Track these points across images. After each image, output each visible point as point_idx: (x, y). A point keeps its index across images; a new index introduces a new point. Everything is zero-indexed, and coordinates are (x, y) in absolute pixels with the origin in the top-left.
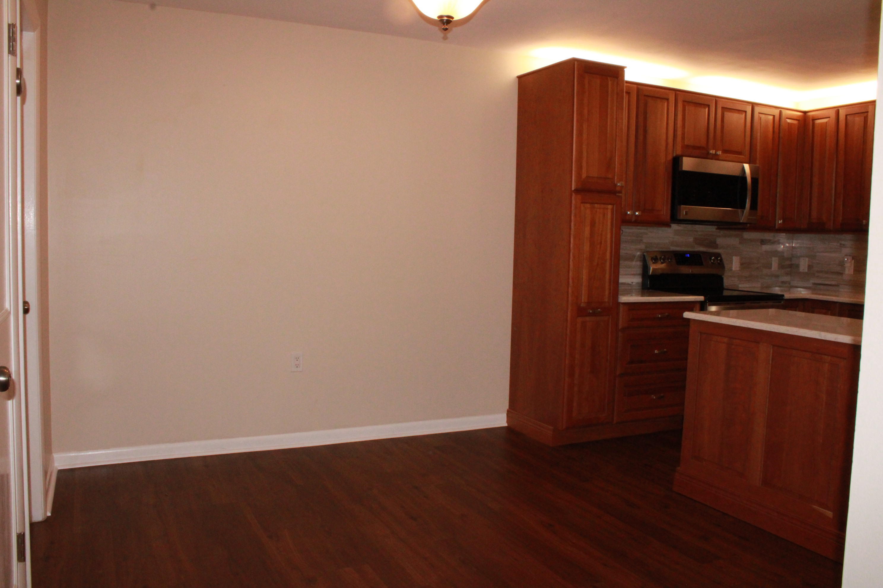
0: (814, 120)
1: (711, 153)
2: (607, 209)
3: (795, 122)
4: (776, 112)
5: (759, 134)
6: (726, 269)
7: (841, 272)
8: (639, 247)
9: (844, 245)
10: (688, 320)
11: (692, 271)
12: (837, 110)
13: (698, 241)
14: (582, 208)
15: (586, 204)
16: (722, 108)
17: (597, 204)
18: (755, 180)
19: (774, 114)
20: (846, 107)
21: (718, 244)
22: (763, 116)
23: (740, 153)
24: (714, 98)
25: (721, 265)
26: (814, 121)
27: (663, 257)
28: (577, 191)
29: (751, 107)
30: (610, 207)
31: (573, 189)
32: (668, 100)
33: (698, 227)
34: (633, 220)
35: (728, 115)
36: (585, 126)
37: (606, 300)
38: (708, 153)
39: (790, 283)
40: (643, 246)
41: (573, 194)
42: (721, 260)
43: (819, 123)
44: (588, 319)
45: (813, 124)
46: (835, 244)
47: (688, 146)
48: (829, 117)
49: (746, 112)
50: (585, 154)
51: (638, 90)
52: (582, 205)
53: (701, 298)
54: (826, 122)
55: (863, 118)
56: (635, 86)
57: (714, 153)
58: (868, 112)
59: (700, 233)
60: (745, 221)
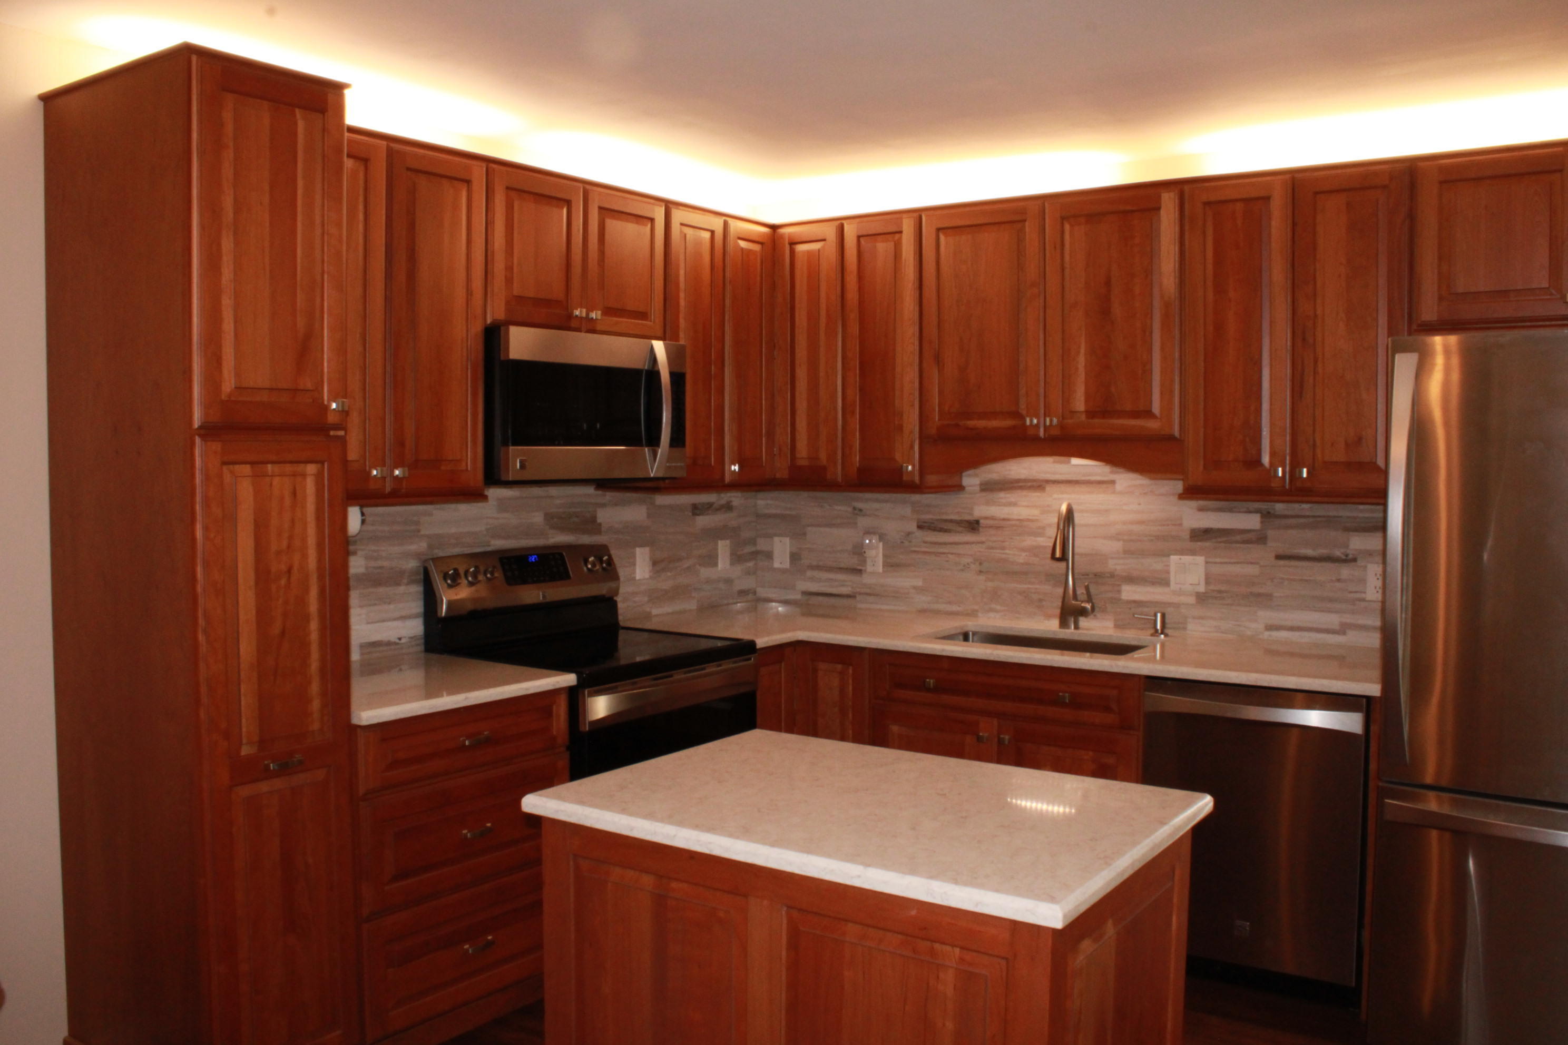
0: (793, 244)
1: (577, 316)
2: (304, 475)
3: (756, 248)
4: (717, 224)
5: (682, 272)
6: (622, 579)
7: (859, 568)
8: (413, 548)
9: (861, 510)
10: (536, 821)
11: (544, 597)
12: (840, 224)
13: (557, 521)
14: (227, 478)
15: (237, 467)
16: (600, 208)
17: (273, 462)
18: (678, 378)
19: (713, 229)
20: (858, 220)
21: (600, 524)
22: (689, 231)
23: (643, 315)
24: (581, 185)
25: (609, 571)
26: (794, 246)
27: (472, 570)
28: (209, 431)
29: (663, 209)
30: (311, 469)
31: (196, 424)
32: (468, 182)
33: (553, 491)
34: (388, 489)
35: (612, 225)
36: (227, 244)
37: (316, 726)
38: (570, 316)
39: (755, 593)
40: (421, 546)
41: (198, 440)
42: (610, 562)
43: (804, 252)
44: (264, 787)
45: (792, 252)
46: (844, 508)
47: (520, 299)
48: (823, 238)
49: (652, 220)
50: (228, 326)
51: (390, 153)
52: (225, 468)
53: (569, 679)
54: (819, 250)
55: (891, 245)
56: (384, 143)
57: (584, 315)
58: (901, 232)
59: (558, 502)
60: (660, 475)
